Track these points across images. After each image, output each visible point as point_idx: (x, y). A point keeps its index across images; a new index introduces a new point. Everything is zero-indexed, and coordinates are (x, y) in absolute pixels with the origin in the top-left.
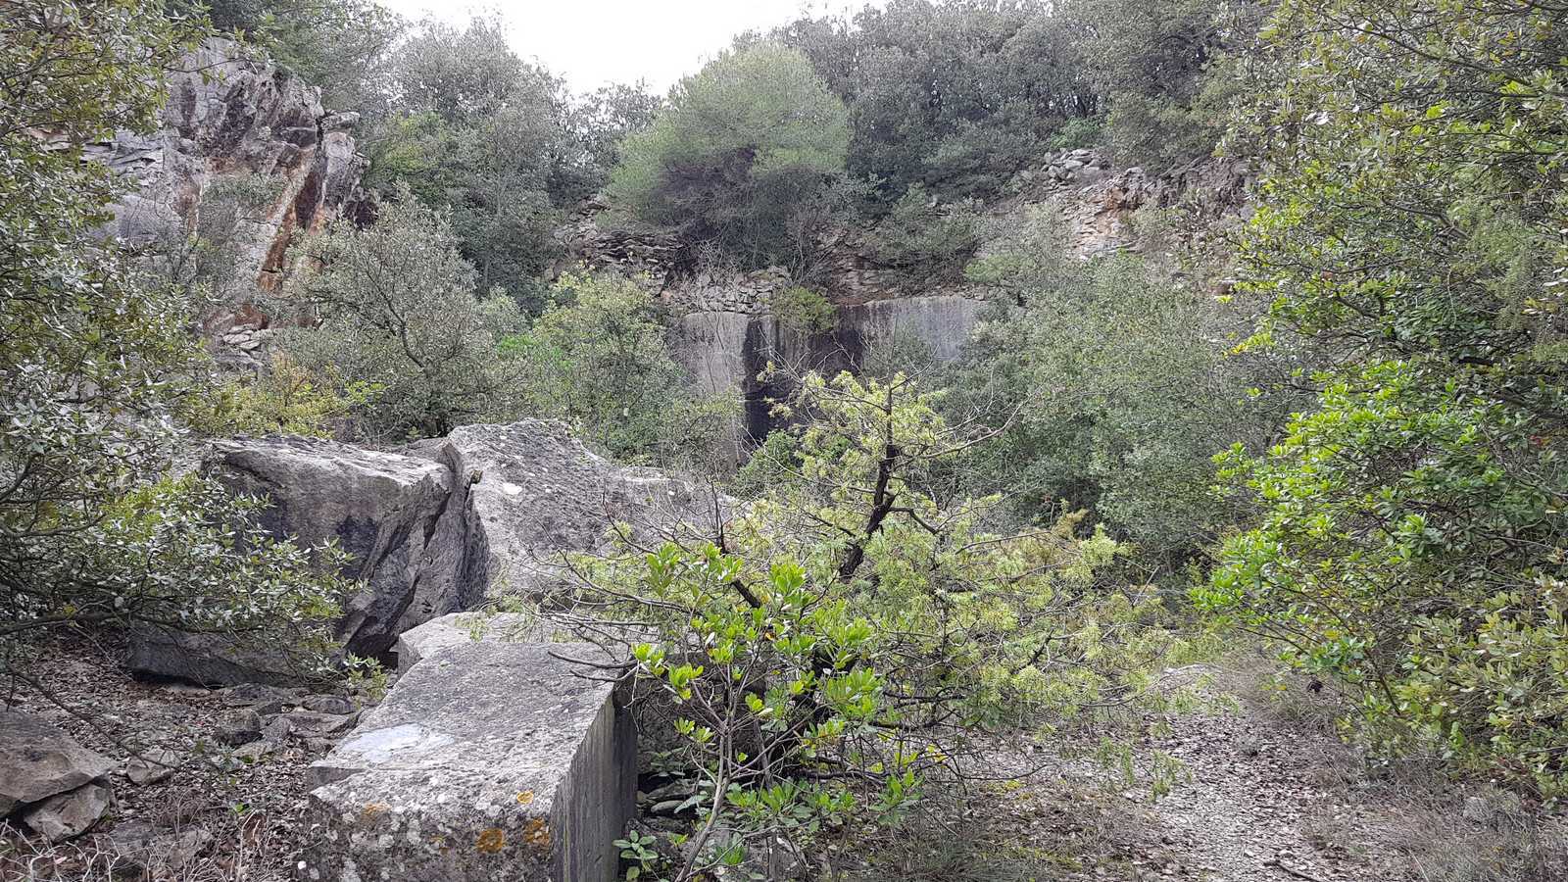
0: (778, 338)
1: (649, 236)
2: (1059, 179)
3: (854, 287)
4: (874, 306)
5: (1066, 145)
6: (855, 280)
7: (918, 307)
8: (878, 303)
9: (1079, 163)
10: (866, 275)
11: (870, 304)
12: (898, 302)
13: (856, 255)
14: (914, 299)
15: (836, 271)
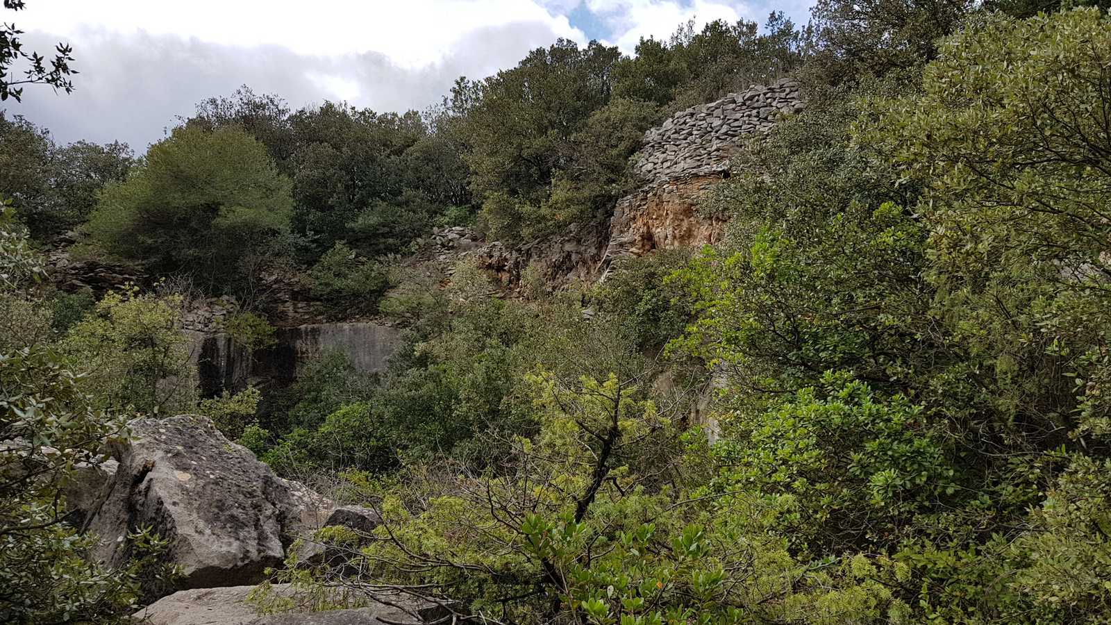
0: (229, 351)
1: (119, 266)
2: (443, 245)
3: (290, 314)
4: (306, 328)
5: (448, 223)
6: (291, 308)
7: (342, 330)
8: (310, 327)
9: (458, 236)
10: (300, 305)
11: (303, 327)
12: (325, 326)
13: (292, 290)
14: (339, 324)
15: (276, 301)
